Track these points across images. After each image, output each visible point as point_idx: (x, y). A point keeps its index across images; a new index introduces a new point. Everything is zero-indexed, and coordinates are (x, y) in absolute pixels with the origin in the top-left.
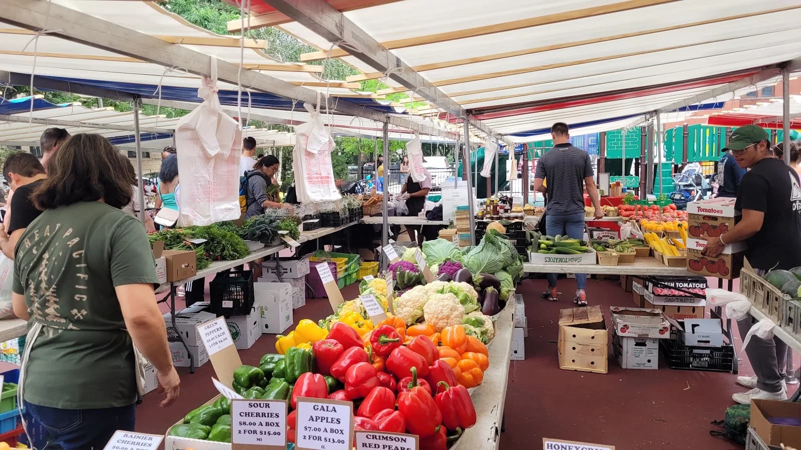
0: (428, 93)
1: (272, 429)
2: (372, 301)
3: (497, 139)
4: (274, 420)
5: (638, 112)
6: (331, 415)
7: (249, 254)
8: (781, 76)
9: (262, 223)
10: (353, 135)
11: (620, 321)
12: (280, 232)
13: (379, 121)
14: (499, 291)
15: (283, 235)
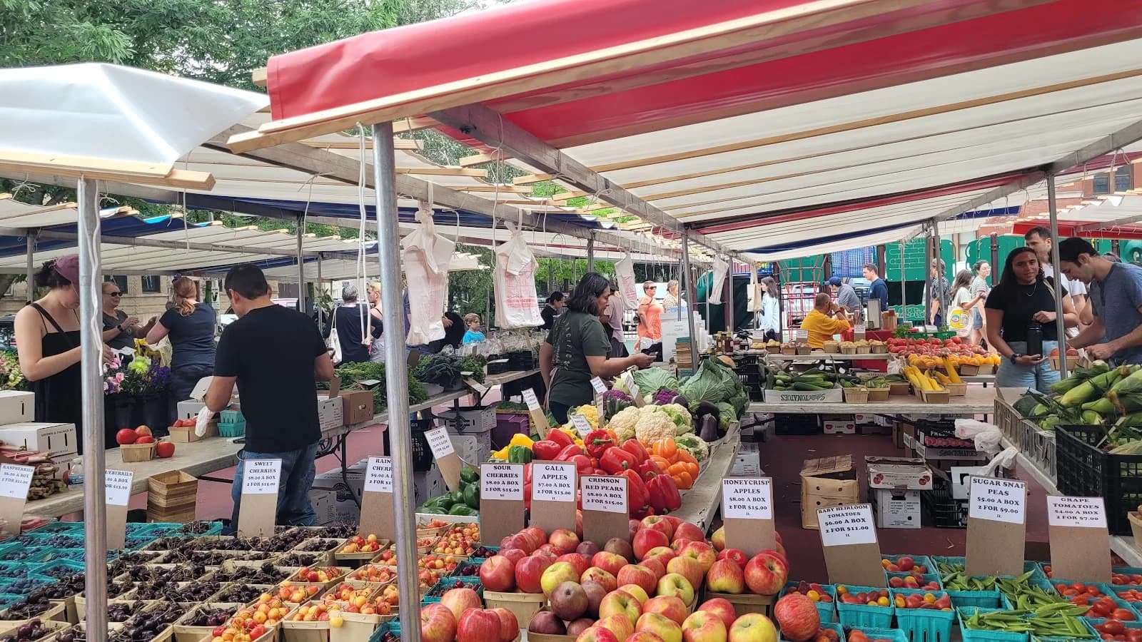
0: (637, 208)
1: (513, 487)
2: (582, 422)
3: (731, 257)
4: (514, 479)
5: (914, 220)
6: (558, 473)
7: (427, 398)
8: (1045, 181)
9: (441, 362)
10: (546, 254)
11: (874, 471)
12: (463, 373)
13: (584, 238)
14: (718, 419)
15: (466, 377)
